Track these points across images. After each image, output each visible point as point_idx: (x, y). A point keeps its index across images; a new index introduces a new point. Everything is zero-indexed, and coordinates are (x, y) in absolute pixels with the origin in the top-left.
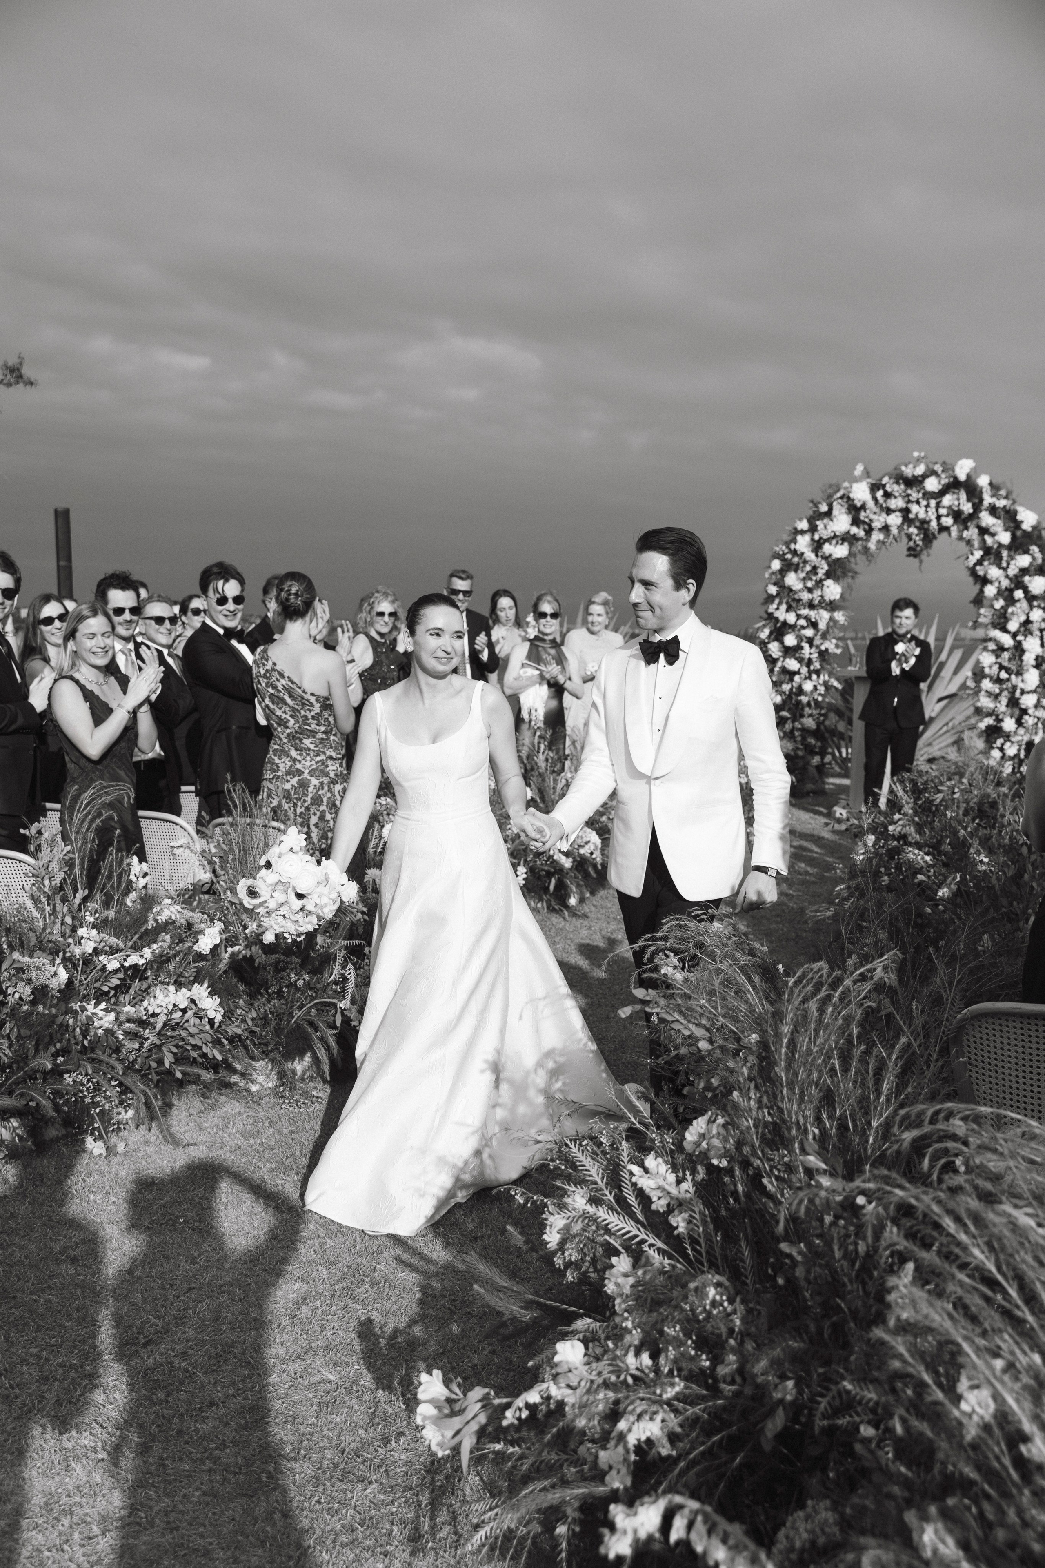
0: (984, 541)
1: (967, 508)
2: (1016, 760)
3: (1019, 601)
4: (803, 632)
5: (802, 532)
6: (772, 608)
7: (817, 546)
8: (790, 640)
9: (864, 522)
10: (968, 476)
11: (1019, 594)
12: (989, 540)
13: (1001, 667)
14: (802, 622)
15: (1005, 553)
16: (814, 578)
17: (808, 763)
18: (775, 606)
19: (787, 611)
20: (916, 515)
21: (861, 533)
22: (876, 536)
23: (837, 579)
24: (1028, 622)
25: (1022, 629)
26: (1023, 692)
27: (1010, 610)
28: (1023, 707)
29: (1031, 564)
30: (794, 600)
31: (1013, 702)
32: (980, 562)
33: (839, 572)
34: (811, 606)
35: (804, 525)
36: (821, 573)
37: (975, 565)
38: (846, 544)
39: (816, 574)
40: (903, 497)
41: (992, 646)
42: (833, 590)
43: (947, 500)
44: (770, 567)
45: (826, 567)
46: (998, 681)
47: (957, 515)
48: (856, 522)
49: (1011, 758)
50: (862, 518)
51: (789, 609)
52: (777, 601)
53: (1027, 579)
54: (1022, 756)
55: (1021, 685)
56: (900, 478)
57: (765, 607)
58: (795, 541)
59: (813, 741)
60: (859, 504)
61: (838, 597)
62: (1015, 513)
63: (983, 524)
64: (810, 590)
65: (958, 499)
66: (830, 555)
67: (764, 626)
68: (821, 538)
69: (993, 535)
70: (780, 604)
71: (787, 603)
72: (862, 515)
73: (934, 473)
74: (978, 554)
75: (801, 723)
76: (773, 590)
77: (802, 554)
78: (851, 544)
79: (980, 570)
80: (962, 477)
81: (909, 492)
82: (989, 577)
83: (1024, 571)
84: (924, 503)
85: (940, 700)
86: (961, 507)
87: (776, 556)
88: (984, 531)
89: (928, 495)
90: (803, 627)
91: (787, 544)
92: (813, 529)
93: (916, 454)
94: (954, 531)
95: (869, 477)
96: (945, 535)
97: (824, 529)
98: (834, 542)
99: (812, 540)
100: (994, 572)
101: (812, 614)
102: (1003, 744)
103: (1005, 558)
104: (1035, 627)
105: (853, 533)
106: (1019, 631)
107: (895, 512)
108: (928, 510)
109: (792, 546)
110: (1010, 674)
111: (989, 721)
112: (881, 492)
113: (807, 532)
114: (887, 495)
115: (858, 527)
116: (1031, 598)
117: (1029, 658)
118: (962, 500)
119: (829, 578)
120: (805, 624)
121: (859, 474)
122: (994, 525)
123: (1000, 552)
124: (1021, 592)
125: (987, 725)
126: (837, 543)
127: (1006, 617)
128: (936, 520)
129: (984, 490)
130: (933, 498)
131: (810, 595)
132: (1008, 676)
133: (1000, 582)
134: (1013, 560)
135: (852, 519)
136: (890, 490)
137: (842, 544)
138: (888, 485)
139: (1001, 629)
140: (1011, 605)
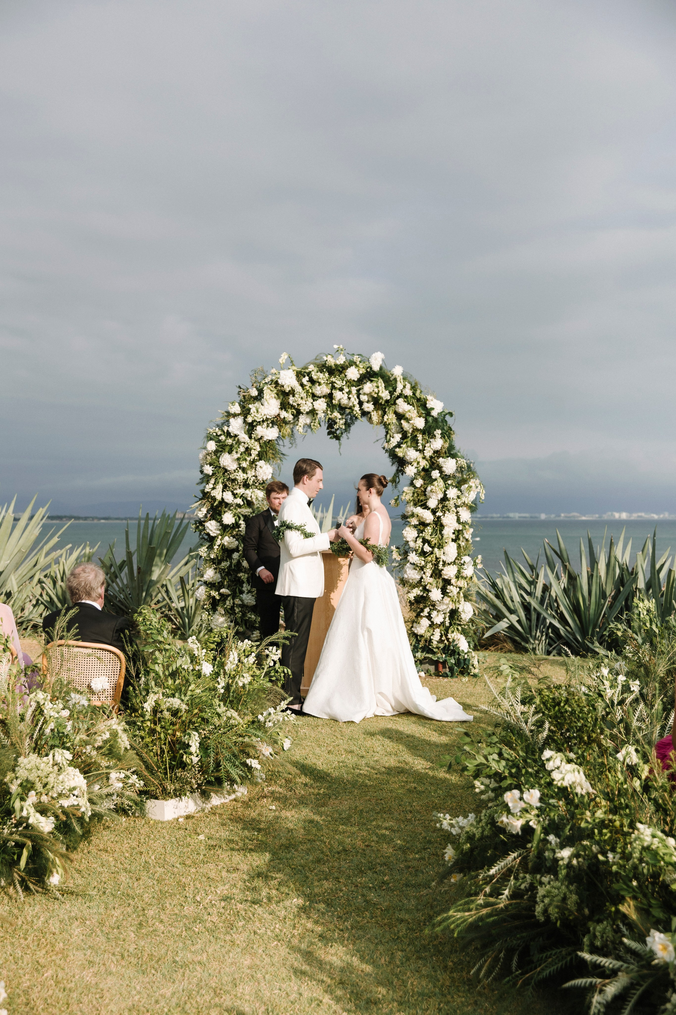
0: (401, 426)
1: (385, 395)
2: (443, 628)
3: (436, 480)
4: (240, 510)
5: (235, 415)
6: (208, 488)
7: (251, 428)
8: (228, 519)
9: (292, 407)
10: (381, 368)
11: (435, 474)
12: (405, 425)
13: (425, 541)
14: (239, 501)
15: (420, 437)
16: (248, 459)
18: (211, 486)
19: (223, 491)
20: (339, 401)
21: (290, 417)
22: (304, 420)
23: (267, 460)
24: (445, 499)
25: (440, 506)
26: (444, 564)
27: (429, 489)
28: (446, 577)
30: (229, 479)
31: (437, 573)
32: (399, 446)
33: (269, 455)
34: (246, 485)
35: (236, 409)
36: (254, 453)
37: (395, 447)
39: (249, 455)
40: (327, 384)
41: (414, 521)
42: (265, 470)
43: (368, 387)
44: (205, 448)
45: (259, 449)
46: (423, 554)
47: (376, 401)
48: (284, 406)
49: (439, 626)
50: (291, 402)
51: (225, 487)
52: (212, 481)
53: (441, 460)
54: (448, 624)
55: (443, 558)
56: (323, 367)
57: (201, 487)
58: (227, 423)
60: (287, 391)
61: (270, 477)
62: (426, 400)
63: (400, 410)
64: (244, 470)
65: (378, 387)
66: (262, 437)
67: (202, 505)
68: (253, 421)
69: (408, 420)
70: (216, 483)
71: (223, 483)
72: (290, 400)
73: (352, 363)
74: (397, 438)
75: (241, 600)
76: (209, 470)
77: (236, 436)
78: (280, 427)
79: (400, 452)
80: (377, 368)
81: (333, 379)
82: (408, 458)
83: (437, 453)
84: (346, 390)
86: (380, 394)
87: (210, 438)
88: (400, 417)
89: (350, 383)
90: (239, 506)
91: (220, 427)
92: (245, 412)
93: (335, 346)
94: (375, 417)
95: (293, 365)
96: (364, 419)
97: (256, 412)
98: (265, 424)
99: (245, 422)
100: (412, 454)
101: (248, 493)
102: (429, 614)
103: (420, 441)
104: (451, 504)
105: (282, 417)
106: (437, 508)
107: (320, 397)
108: (350, 396)
109: (225, 429)
110: (433, 548)
111: (417, 592)
112: (307, 378)
113: (239, 415)
114: (312, 381)
115: (287, 411)
116: (445, 478)
117: (448, 532)
118: (380, 388)
119: (260, 459)
120: (242, 503)
121: (284, 361)
122: (409, 411)
123: (416, 436)
124: (437, 471)
125: (415, 595)
126: (268, 426)
127: (425, 495)
128: (358, 406)
129: (398, 379)
130: (353, 386)
131: (245, 475)
132: (431, 549)
133: (418, 463)
134: (428, 442)
135: (281, 403)
136: (315, 377)
137: (273, 427)
138: (313, 373)
139: (421, 506)
140: (428, 484)
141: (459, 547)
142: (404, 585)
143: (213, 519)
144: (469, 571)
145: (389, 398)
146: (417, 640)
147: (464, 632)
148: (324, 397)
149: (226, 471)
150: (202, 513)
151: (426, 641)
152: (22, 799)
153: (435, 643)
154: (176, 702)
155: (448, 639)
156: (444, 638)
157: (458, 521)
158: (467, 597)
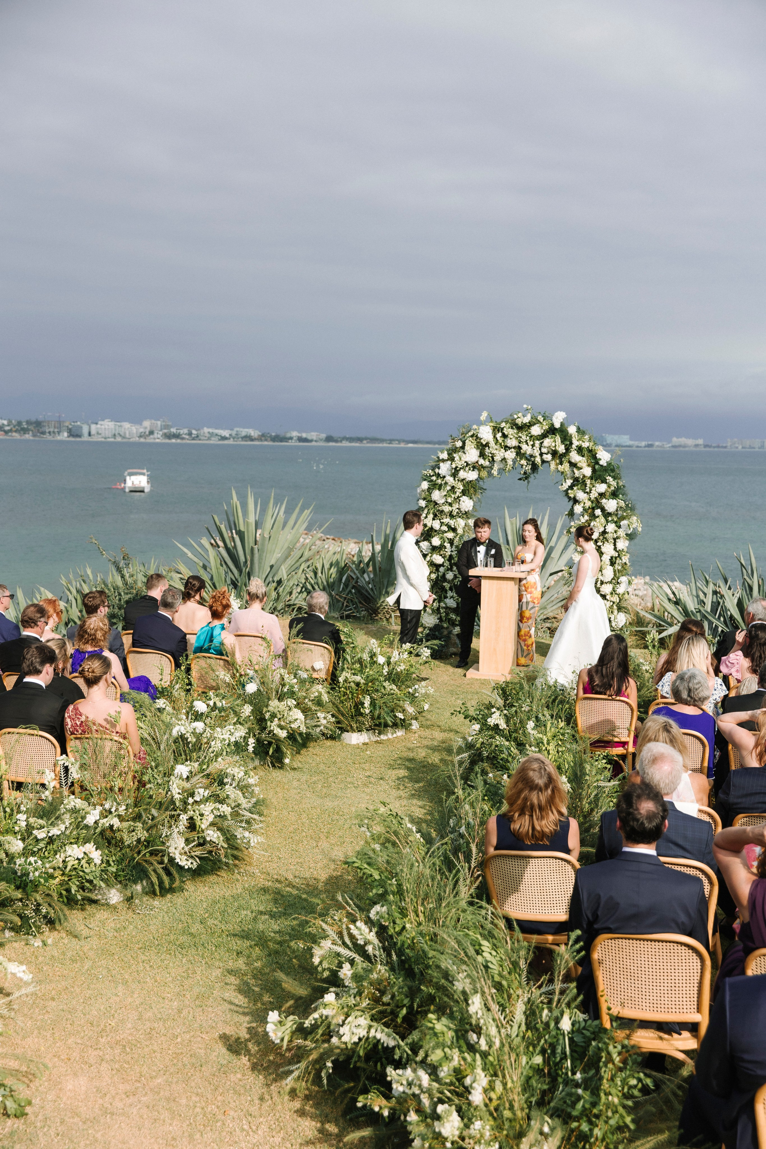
0: (573, 473)
1: (561, 449)
3: (598, 517)
4: (445, 535)
5: (443, 461)
7: (455, 472)
8: (436, 541)
9: (488, 456)
10: (562, 424)
11: (598, 512)
12: (577, 472)
14: (445, 528)
15: (588, 482)
16: (453, 495)
17: (450, 632)
19: (434, 519)
20: (526, 451)
21: (487, 463)
22: (498, 466)
23: (470, 496)
24: (604, 532)
25: (601, 538)
26: (602, 583)
29: (606, 491)
30: (438, 511)
32: (571, 487)
33: (471, 490)
34: (451, 516)
35: (444, 455)
36: (458, 491)
37: (568, 489)
38: (476, 470)
39: (455, 493)
40: (517, 438)
42: (467, 504)
43: (547, 442)
44: (420, 486)
45: (462, 488)
47: (554, 453)
48: (482, 455)
50: (487, 453)
51: (435, 517)
52: (426, 511)
53: (604, 501)
56: (514, 425)
58: (438, 467)
59: (454, 617)
60: (484, 443)
61: (471, 509)
62: (595, 452)
63: (573, 461)
64: (450, 505)
65: (555, 442)
66: (465, 479)
68: (457, 466)
69: (579, 468)
70: (428, 513)
71: (433, 513)
72: (487, 450)
73: (537, 422)
74: (569, 482)
75: (446, 604)
76: (423, 503)
77: (444, 477)
78: (479, 470)
79: (571, 494)
80: (557, 425)
81: (520, 435)
82: (577, 498)
83: (602, 495)
84: (531, 443)
85: (551, 574)
86: (557, 448)
87: (425, 478)
88: (573, 465)
89: (533, 438)
90: (445, 532)
91: (433, 470)
92: (452, 459)
93: (525, 406)
94: (553, 464)
95: (492, 421)
96: (546, 466)
97: (460, 459)
98: (467, 469)
99: (451, 467)
100: (581, 495)
101: (452, 523)
103: (588, 485)
104: (610, 536)
105: (480, 463)
107: (511, 449)
108: (534, 448)
109: (436, 471)
112: (500, 434)
113: (447, 460)
114: (505, 436)
115: (484, 459)
116: (607, 515)
117: (606, 559)
118: (557, 443)
119: (464, 495)
120: (447, 529)
121: (484, 419)
122: (580, 461)
123: (585, 481)
124: (599, 510)
126: (469, 470)
128: (539, 456)
129: (573, 435)
130: (536, 440)
131: (450, 508)
133: (585, 502)
134: (594, 487)
135: (480, 453)
136: (506, 432)
137: (473, 471)
138: (505, 429)
140: (593, 520)
141: (616, 570)
143: (426, 541)
144: (622, 589)
145: (565, 451)
149: (436, 504)
152: (272, 722)
154: (358, 678)
157: (615, 549)
158: (620, 609)
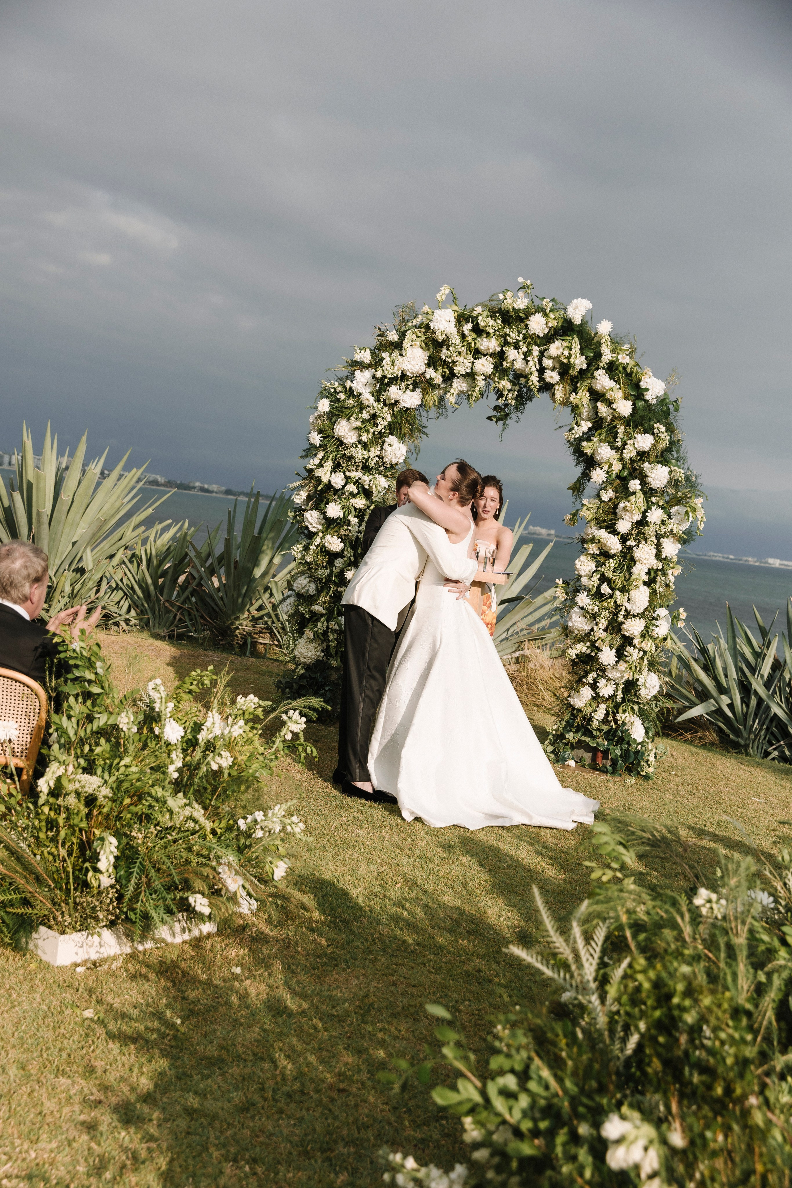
0: (596, 409)
1: (580, 362)
2: (611, 704)
3: (634, 493)
4: (353, 501)
5: (361, 366)
6: (312, 463)
7: (379, 387)
8: (334, 510)
9: (445, 363)
10: (584, 320)
11: (634, 485)
12: (602, 409)
13: (603, 579)
14: (352, 488)
15: (621, 429)
16: (372, 430)
18: (317, 461)
19: (333, 471)
20: (512, 363)
21: (439, 379)
22: (459, 385)
23: (402, 438)
24: (643, 522)
25: (634, 532)
26: (627, 614)
27: (622, 505)
28: (627, 634)
29: (653, 447)
30: (343, 456)
31: (615, 627)
32: (588, 437)
33: (405, 429)
34: (366, 468)
35: (366, 357)
37: (580, 439)
38: (419, 390)
39: (376, 425)
40: (499, 337)
41: (593, 549)
42: (395, 450)
43: (556, 348)
44: (316, 408)
45: (389, 419)
46: (598, 595)
47: (564, 369)
48: (433, 362)
49: (606, 700)
50: (443, 357)
51: (336, 467)
52: (321, 455)
53: (646, 465)
54: (619, 700)
55: (626, 606)
56: (497, 311)
57: (302, 462)
58: (351, 377)
60: (440, 338)
61: (401, 461)
62: (638, 376)
63: (598, 387)
64: (366, 446)
65: (570, 349)
66: (397, 402)
67: (302, 487)
68: (385, 377)
69: (607, 403)
70: (324, 459)
71: (335, 460)
72: (443, 354)
73: (541, 309)
74: (586, 426)
77: (359, 395)
78: (424, 392)
79: (587, 448)
80: (577, 321)
81: (508, 331)
82: (598, 457)
83: (642, 455)
84: (524, 348)
86: (572, 360)
87: (326, 393)
88: (596, 396)
89: (532, 339)
90: (351, 495)
91: (342, 381)
92: (376, 363)
93: (521, 280)
95: (455, 303)
96: (546, 395)
97: (392, 364)
98: (403, 385)
99: (374, 377)
100: (605, 452)
101: (366, 479)
102: (595, 681)
103: (620, 435)
104: (650, 531)
105: (428, 376)
106: (629, 534)
107: (485, 355)
108: (529, 359)
109: (348, 384)
110: (613, 589)
111: (581, 648)
112: (470, 326)
113: (367, 365)
114: (477, 330)
115: (436, 370)
116: (648, 492)
117: (640, 571)
118: (573, 350)
119: (391, 434)
120: (356, 491)
121: (444, 297)
122: (612, 389)
123: (615, 427)
124: (637, 482)
125: (578, 652)
126: (407, 388)
127: (615, 513)
128: (536, 374)
129: (603, 341)
130: (536, 344)
131: (365, 453)
132: (610, 592)
133: (610, 466)
134: (630, 439)
135: (429, 357)
136: (482, 324)
137: (413, 390)
138: (480, 318)
139: (606, 528)
140: (622, 498)
141: (654, 593)
142: (567, 636)
143: (317, 509)
144: (662, 629)
145: (585, 367)
146: (573, 714)
147: (642, 715)
148: (492, 355)
149: (341, 443)
150: (300, 498)
151: (584, 718)
153: (595, 724)
154: (93, 784)
155: (616, 721)
156: (610, 718)
157: (658, 556)
158: (652, 666)
